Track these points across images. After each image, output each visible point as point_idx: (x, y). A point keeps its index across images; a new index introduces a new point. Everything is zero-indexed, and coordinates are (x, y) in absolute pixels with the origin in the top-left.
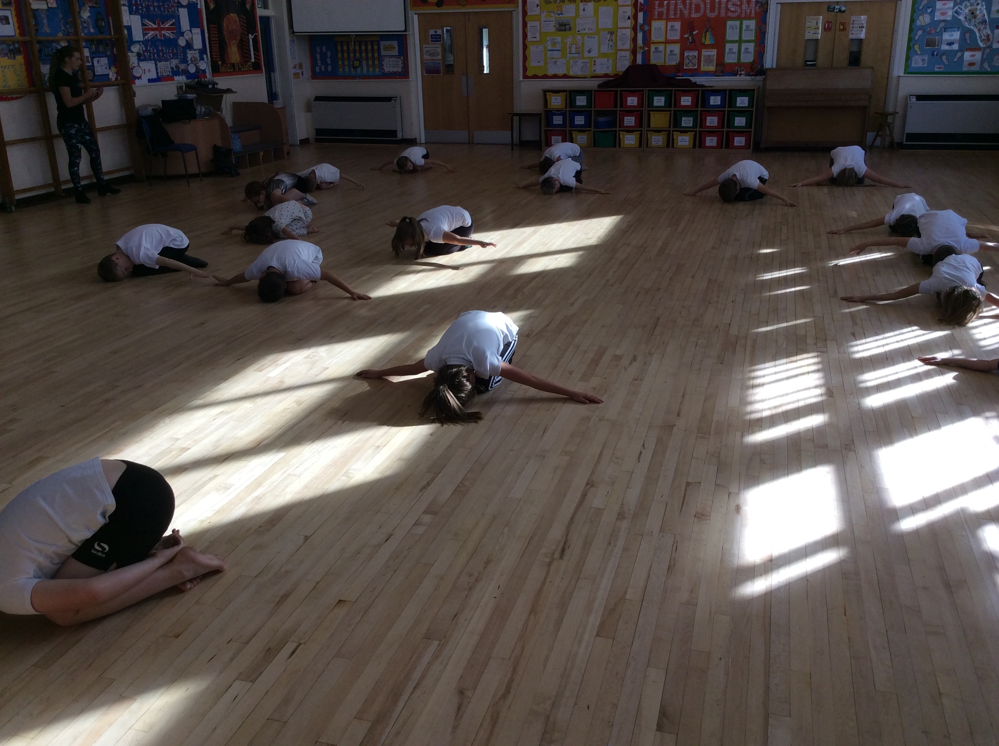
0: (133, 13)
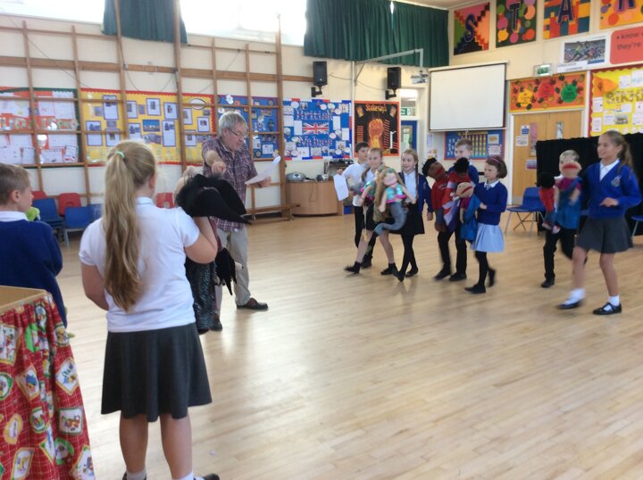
0: (296, 119)
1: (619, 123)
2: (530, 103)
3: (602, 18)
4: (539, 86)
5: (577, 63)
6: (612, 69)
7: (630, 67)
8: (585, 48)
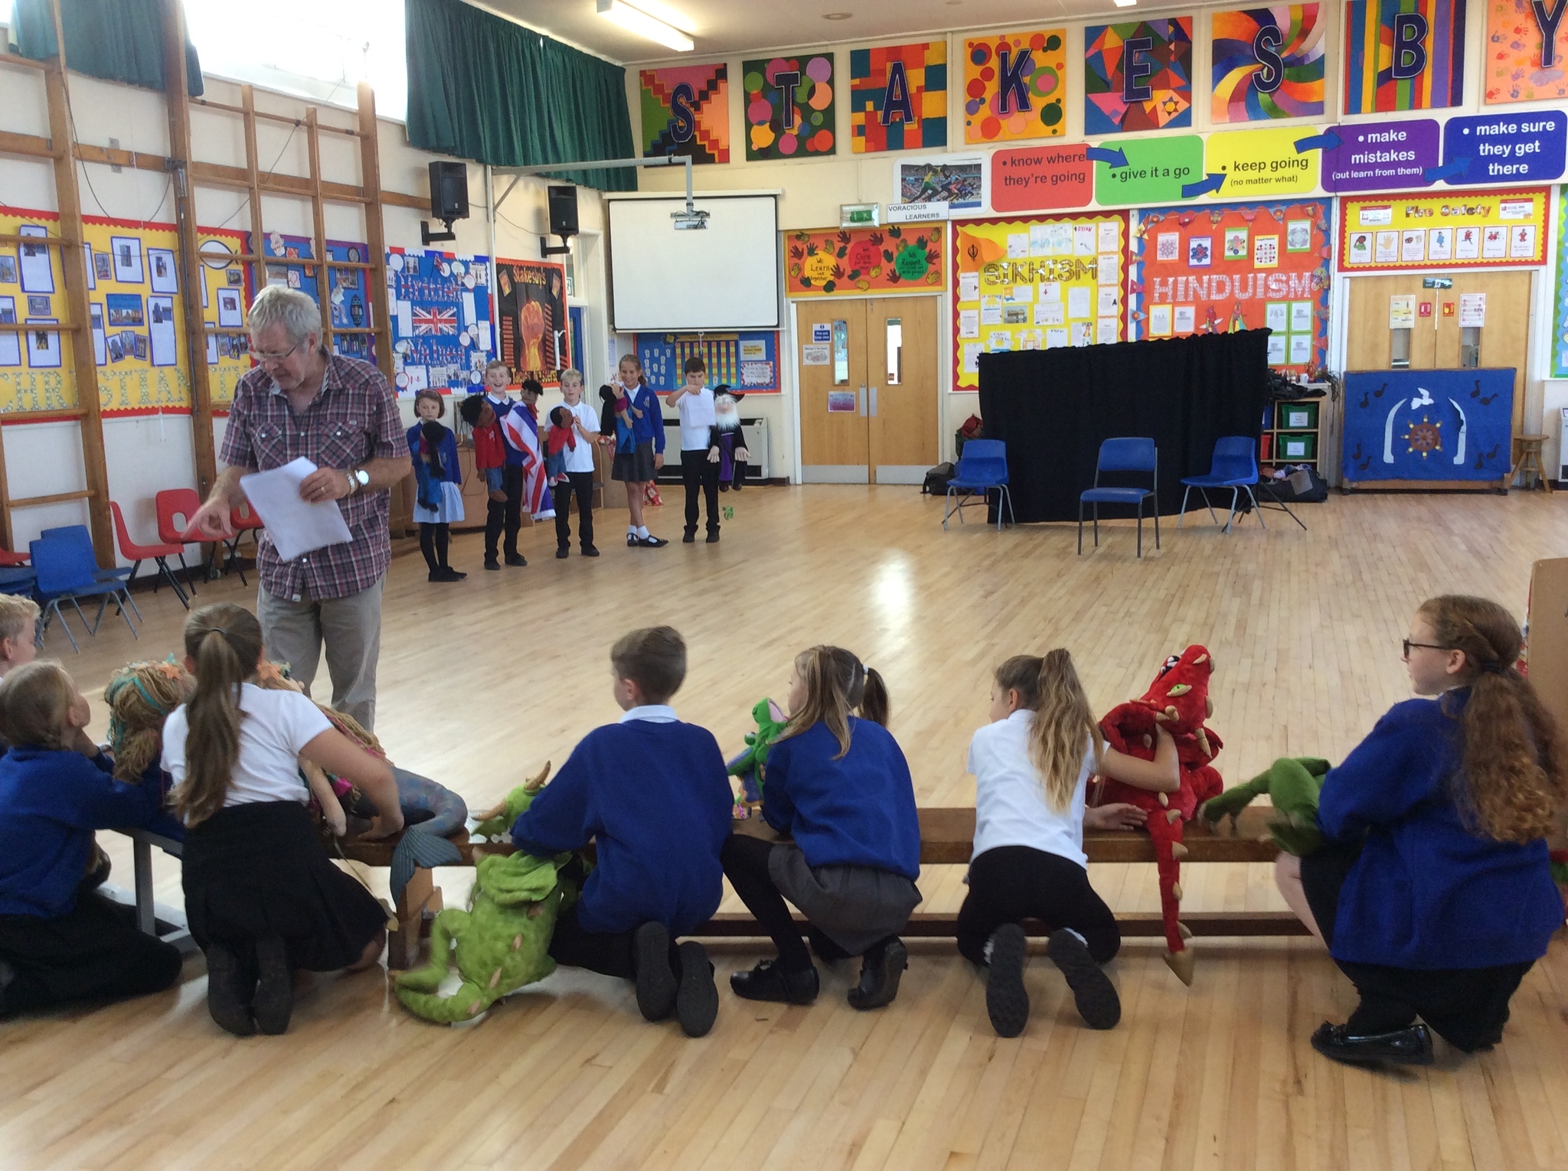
0: (402, 298)
1: (1010, 322)
2: (832, 278)
3: (969, 123)
4: (849, 246)
5: (928, 204)
6: (994, 221)
7: (1026, 219)
8: (942, 178)
